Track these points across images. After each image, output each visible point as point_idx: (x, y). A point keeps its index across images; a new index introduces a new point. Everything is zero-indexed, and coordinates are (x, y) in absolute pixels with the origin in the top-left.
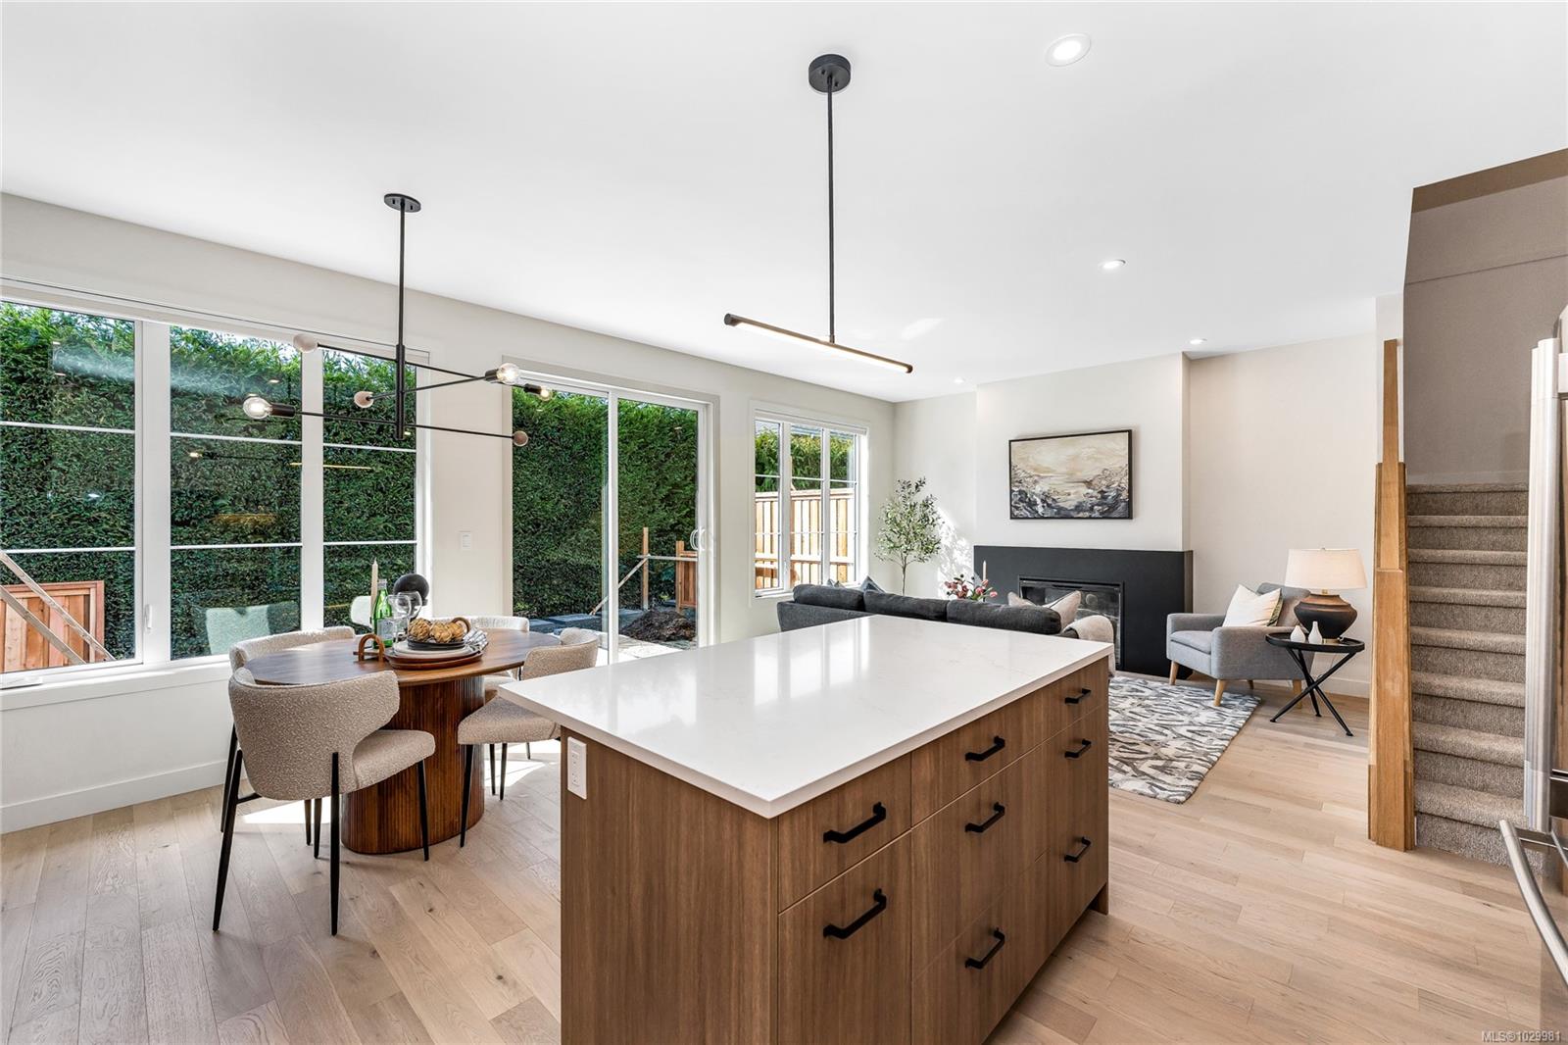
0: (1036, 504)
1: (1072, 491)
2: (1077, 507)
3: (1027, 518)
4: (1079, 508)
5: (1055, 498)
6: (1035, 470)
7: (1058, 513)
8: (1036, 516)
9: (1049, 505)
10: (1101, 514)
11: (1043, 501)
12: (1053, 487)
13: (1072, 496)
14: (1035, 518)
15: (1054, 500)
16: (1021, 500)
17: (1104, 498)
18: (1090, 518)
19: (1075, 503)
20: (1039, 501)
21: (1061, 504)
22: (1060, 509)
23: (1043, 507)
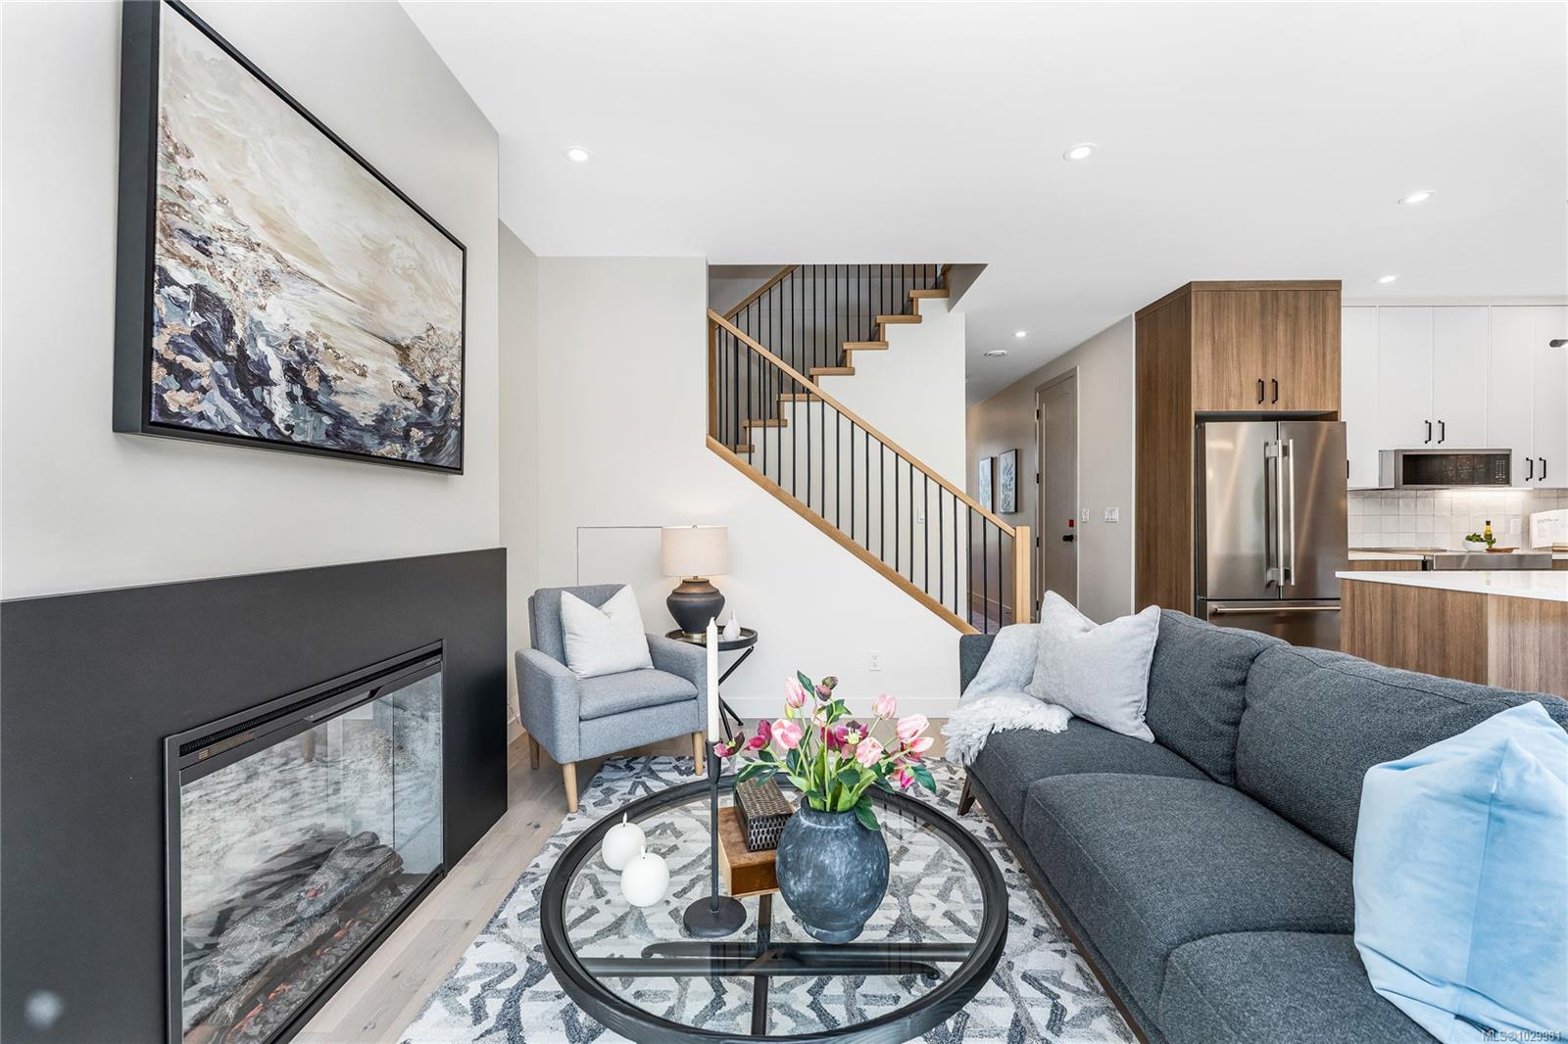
0: (265, 382)
1: (372, 365)
2: (381, 420)
3: (226, 437)
4: (381, 426)
5: (331, 372)
6: (269, 224)
7: (333, 433)
8: (264, 429)
9: (309, 396)
10: (424, 452)
11: (293, 374)
12: (325, 327)
13: (369, 383)
14: (258, 442)
15: (323, 378)
16: (203, 339)
17: (428, 407)
18: (403, 463)
19: (374, 407)
20: (276, 372)
21: (345, 403)
22: (341, 418)
23: (291, 397)
